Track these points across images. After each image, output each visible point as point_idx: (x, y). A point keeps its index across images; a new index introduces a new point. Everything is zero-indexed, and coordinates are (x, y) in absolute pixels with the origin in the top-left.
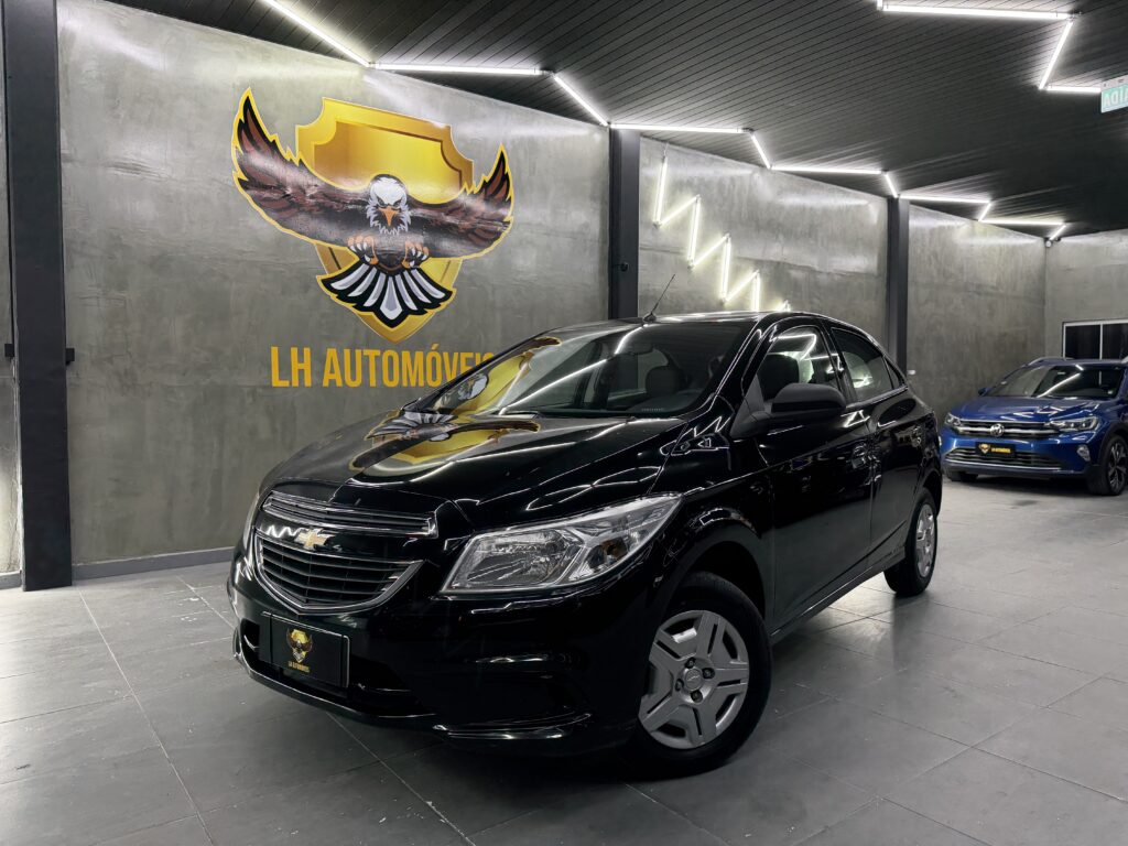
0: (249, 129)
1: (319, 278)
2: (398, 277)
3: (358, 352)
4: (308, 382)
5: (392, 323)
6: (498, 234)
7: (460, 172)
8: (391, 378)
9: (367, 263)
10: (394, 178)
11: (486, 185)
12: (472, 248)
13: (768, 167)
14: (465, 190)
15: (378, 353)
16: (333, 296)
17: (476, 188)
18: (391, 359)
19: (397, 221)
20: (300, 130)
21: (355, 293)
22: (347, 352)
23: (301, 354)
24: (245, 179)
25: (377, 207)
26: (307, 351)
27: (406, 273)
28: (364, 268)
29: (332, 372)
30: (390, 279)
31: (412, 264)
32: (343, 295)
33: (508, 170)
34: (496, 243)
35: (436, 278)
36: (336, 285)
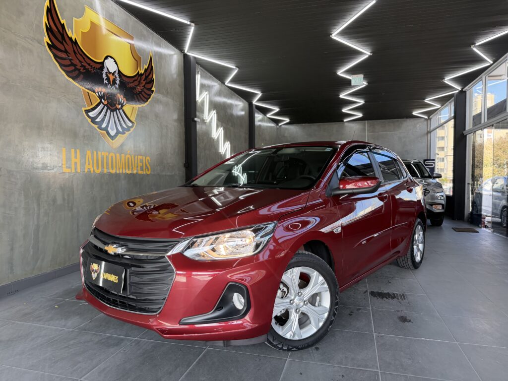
0: (51, 11)
1: (84, 109)
2: (115, 112)
3: (99, 153)
4: (79, 171)
5: (112, 138)
6: (150, 96)
7: (137, 61)
8: (112, 169)
9: (103, 103)
10: (114, 59)
11: (146, 70)
12: (141, 101)
13: (226, 84)
14: (139, 72)
15: (107, 154)
16: (89, 120)
17: (142, 71)
18: (112, 157)
19: (114, 83)
20: (75, 20)
21: (98, 120)
22: (95, 153)
23: (76, 153)
24: (51, 43)
25: (107, 73)
26: (78, 151)
27: (118, 111)
28: (101, 106)
29: (89, 164)
30: (112, 113)
31: (120, 106)
32: (93, 120)
33: (153, 65)
34: (149, 100)
35: (129, 116)
36: (91, 114)
